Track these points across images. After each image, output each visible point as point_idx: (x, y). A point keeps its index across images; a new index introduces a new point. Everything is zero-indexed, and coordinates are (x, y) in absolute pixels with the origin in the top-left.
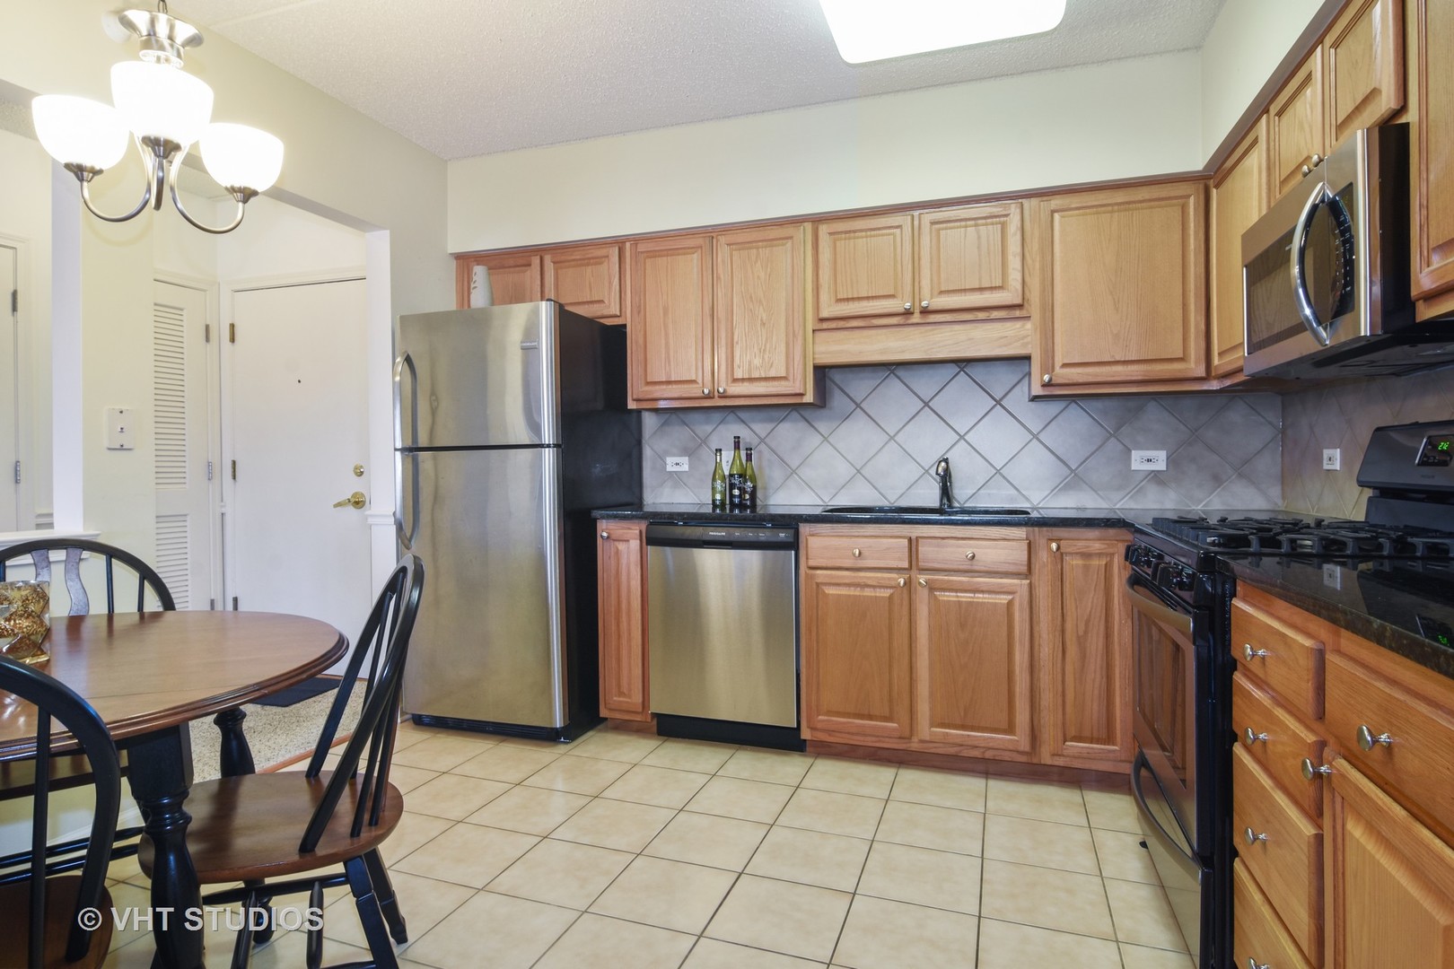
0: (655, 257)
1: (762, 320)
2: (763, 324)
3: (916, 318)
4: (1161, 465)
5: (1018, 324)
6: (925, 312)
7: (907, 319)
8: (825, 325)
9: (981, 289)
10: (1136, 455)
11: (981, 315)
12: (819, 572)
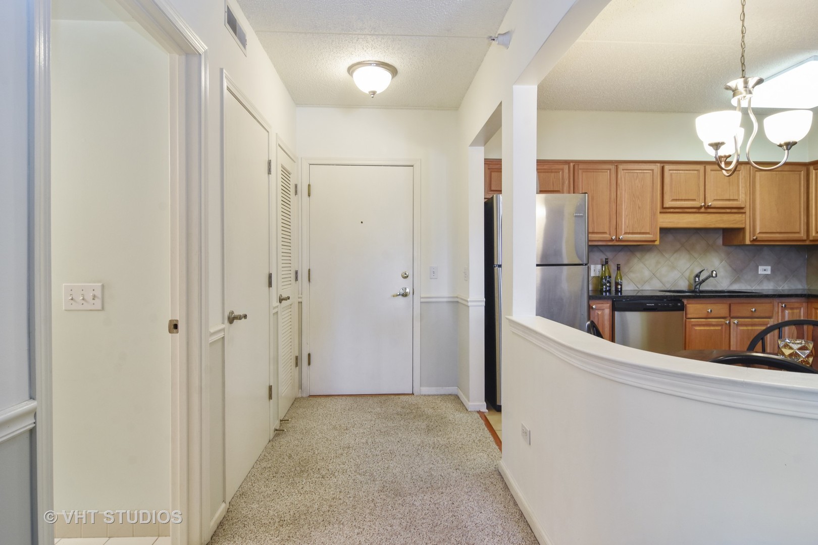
0: (587, 172)
1: (639, 206)
2: (639, 208)
3: (703, 210)
4: (769, 272)
5: (740, 215)
6: (709, 207)
7: (699, 210)
8: (665, 210)
9: (729, 200)
10: (760, 268)
11: (728, 211)
12: (692, 320)
